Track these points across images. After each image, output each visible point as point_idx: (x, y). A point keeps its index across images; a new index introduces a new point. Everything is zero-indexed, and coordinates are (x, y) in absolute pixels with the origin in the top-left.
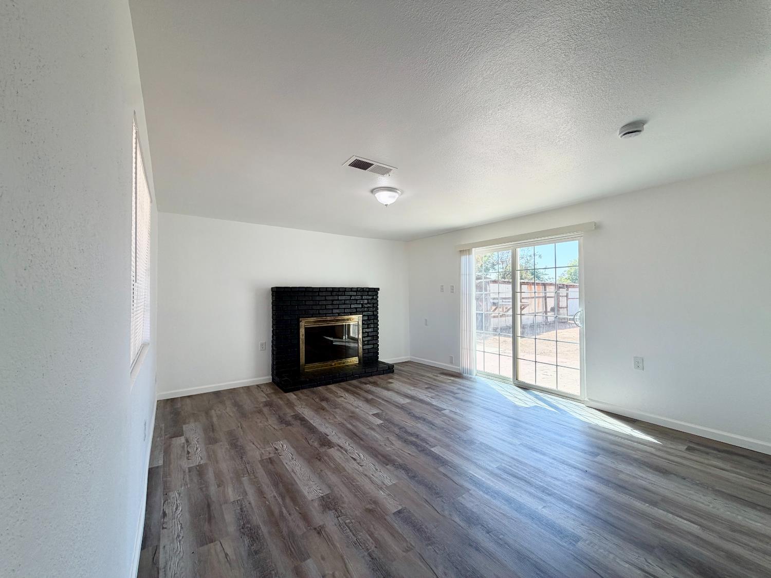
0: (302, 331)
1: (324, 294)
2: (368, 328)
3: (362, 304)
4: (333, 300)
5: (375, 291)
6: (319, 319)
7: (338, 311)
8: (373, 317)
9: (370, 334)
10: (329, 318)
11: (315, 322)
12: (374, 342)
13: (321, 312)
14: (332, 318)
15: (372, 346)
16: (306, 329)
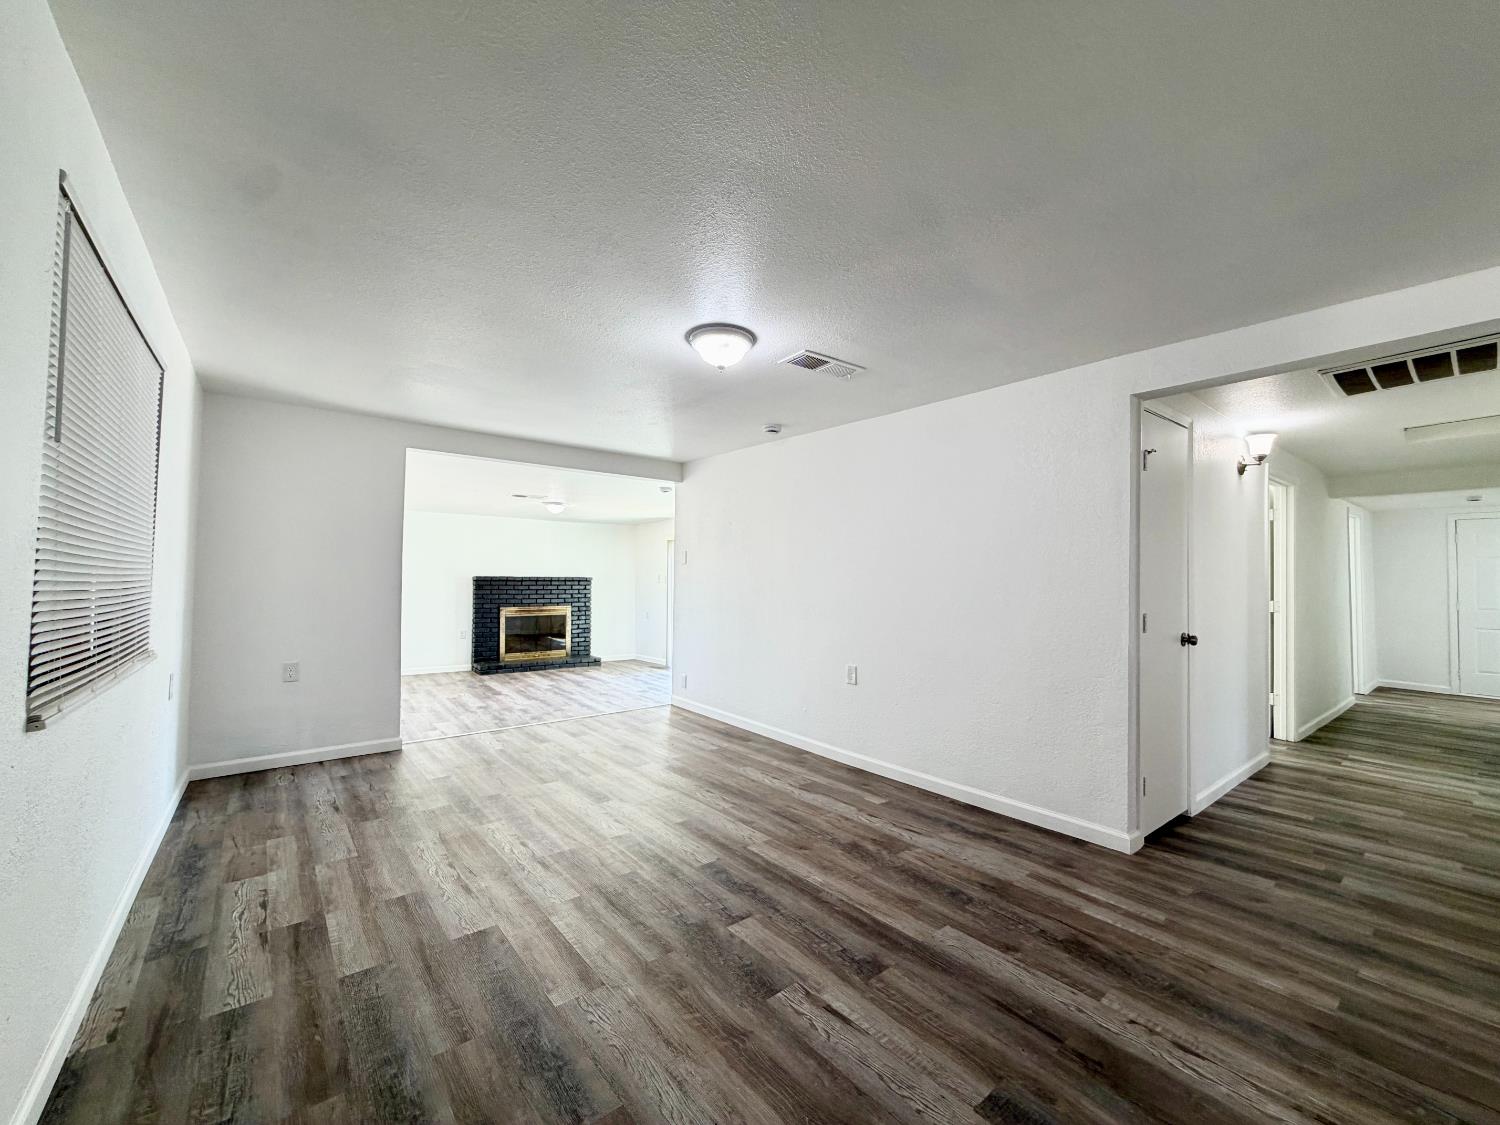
0: (503, 621)
1: (528, 583)
2: (578, 619)
3: (572, 595)
4: (537, 590)
5: (587, 581)
6: (522, 608)
7: (542, 601)
8: (584, 609)
9: (581, 626)
10: (532, 608)
11: (516, 612)
12: (585, 635)
13: (524, 601)
14: (536, 608)
15: (583, 639)
16: (507, 618)
